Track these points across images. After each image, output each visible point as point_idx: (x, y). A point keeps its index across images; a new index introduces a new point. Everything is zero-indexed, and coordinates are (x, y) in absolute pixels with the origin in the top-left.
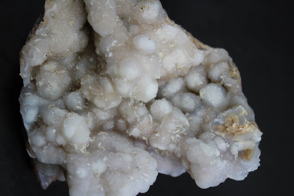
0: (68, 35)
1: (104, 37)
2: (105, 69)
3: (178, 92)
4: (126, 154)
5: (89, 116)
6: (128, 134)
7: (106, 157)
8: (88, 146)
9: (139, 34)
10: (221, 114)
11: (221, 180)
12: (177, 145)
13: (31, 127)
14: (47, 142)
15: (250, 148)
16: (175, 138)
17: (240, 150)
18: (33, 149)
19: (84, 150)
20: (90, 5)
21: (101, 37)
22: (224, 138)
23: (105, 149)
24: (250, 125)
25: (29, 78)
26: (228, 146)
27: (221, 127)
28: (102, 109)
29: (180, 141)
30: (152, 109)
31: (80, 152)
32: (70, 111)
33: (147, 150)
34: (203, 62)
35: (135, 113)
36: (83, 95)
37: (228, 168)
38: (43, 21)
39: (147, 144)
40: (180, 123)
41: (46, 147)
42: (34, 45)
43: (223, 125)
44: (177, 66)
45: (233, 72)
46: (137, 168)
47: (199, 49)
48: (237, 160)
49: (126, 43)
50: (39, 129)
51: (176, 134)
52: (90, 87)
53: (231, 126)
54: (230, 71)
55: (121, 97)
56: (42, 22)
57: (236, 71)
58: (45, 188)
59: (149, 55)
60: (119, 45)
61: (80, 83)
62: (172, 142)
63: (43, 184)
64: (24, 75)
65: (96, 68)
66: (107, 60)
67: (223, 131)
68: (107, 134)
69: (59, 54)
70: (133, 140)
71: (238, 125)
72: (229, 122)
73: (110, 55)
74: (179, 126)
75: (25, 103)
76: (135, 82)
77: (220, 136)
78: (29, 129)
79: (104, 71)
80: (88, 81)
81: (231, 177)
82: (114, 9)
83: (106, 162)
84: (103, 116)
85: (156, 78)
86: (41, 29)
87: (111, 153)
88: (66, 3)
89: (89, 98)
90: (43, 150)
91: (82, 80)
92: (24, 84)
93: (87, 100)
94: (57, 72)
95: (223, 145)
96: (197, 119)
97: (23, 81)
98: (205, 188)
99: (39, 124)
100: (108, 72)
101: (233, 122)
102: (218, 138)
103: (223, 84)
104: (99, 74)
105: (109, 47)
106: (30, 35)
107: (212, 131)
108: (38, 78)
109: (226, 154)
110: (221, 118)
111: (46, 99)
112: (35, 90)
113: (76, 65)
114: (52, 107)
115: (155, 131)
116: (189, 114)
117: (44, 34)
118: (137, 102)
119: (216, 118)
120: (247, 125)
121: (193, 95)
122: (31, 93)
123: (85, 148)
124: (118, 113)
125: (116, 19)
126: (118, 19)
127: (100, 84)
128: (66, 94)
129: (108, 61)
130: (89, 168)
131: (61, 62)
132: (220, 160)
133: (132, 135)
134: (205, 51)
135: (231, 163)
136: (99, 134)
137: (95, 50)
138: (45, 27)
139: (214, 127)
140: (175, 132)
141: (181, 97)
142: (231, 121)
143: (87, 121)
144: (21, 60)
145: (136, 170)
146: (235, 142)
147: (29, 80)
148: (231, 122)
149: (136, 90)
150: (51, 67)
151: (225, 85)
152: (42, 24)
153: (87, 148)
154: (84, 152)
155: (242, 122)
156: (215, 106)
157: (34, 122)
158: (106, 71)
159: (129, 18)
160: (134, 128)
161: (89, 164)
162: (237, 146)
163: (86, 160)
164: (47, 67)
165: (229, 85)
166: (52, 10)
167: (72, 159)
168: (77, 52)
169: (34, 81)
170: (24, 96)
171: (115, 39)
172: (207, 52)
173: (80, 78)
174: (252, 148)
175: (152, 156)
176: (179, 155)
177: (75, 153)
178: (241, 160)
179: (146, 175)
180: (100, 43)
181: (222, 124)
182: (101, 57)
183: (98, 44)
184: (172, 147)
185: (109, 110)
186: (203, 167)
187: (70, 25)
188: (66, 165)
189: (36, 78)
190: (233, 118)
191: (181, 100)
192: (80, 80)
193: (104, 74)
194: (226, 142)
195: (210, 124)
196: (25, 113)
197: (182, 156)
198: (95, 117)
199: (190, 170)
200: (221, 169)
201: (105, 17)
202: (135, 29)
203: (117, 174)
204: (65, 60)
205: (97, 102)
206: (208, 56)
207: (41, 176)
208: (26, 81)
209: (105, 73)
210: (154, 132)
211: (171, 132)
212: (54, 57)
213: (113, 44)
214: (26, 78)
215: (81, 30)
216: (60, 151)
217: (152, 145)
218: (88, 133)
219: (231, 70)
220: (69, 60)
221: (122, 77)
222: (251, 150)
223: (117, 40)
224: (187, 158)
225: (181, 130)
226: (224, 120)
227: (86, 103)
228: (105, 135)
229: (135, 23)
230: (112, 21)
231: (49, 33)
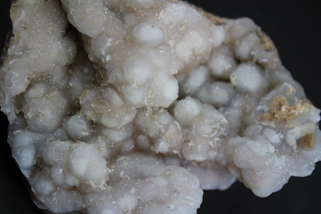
0: (50, 46)
1: (95, 37)
2: (106, 78)
3: (203, 85)
4: (158, 178)
5: (100, 141)
6: (154, 152)
7: (133, 187)
8: (107, 180)
9: (139, 23)
10: (264, 99)
11: (284, 181)
12: (219, 151)
13: (31, 173)
14: (56, 187)
15: (309, 133)
16: (213, 143)
17: (298, 138)
18: (40, 200)
19: (104, 186)
21: (90, 38)
22: (275, 127)
23: (130, 178)
24: (302, 104)
25: (14, 112)
26: (282, 136)
27: (267, 115)
28: (114, 129)
29: (221, 144)
30: (176, 114)
31: (100, 189)
32: (75, 140)
33: (182, 165)
34: (225, 40)
35: (157, 123)
36: (87, 116)
37: (289, 165)
38: (13, 36)
39: (181, 158)
40: (216, 122)
41: (55, 193)
42: (9, 68)
43: (270, 112)
44: (194, 52)
45: (266, 43)
46: (175, 191)
47: (216, 24)
48: (298, 151)
49: (125, 39)
50: (41, 173)
51: (214, 137)
52: (92, 105)
53: (280, 111)
55: (134, 108)
56: (12, 38)
57: (268, 41)
59: (157, 47)
60: (117, 43)
61: (79, 103)
62: (211, 149)
64: (6, 110)
65: (94, 80)
66: (105, 66)
67: (271, 120)
68: (128, 158)
69: (44, 72)
70: (162, 157)
71: (288, 107)
73: (108, 58)
74: (215, 127)
75: (16, 145)
76: (147, 85)
77: (269, 127)
78: (29, 175)
79: (105, 80)
80: (88, 97)
81: (295, 174)
83: (135, 194)
84: (118, 136)
85: (173, 73)
86: (13, 47)
87: (139, 181)
88: (37, 6)
89: (94, 119)
90: (53, 197)
91: (80, 98)
92: (9, 121)
93: (92, 122)
94: (47, 96)
95: (276, 137)
96: (235, 112)
97: (7, 117)
98: (266, 196)
99: (41, 166)
100: (110, 80)
101: (280, 105)
102: (267, 130)
103: (256, 61)
104: (99, 86)
105: (104, 48)
106: (2, 58)
107: (257, 122)
108: (25, 109)
109: (282, 147)
110: (264, 103)
111: (42, 133)
112: (25, 125)
113: (68, 81)
114: (51, 141)
115: (187, 140)
116: (223, 109)
117: (19, 52)
118: (155, 109)
119: (258, 106)
120: (299, 105)
121: (222, 84)
122: (21, 130)
123: (104, 182)
124: (135, 128)
125: (104, 11)
126: (107, 11)
127: (104, 98)
128: (64, 120)
129: (107, 67)
130: (115, 207)
131: (49, 83)
132: (277, 157)
133: (159, 152)
134: (224, 26)
135: (291, 157)
136: (118, 160)
137: (88, 57)
138: (18, 42)
139: (258, 117)
140: (212, 136)
141: (208, 89)
142: (278, 104)
143: (98, 149)
145: (175, 194)
146: (289, 129)
147: (14, 115)
148: (278, 106)
149: (151, 95)
150: (38, 91)
151: (260, 62)
152: (13, 40)
153: (107, 183)
154: (105, 188)
155: (292, 103)
156: (253, 91)
157: (33, 165)
158: (108, 80)
159: (120, 6)
160: (160, 142)
161: (114, 202)
162: (293, 133)
163: (110, 198)
164: (32, 93)
165: (265, 61)
166: (20, 19)
167: (91, 200)
168: (66, 65)
169: (21, 115)
170: (13, 136)
171: (109, 37)
172: (228, 27)
173: (77, 96)
174: (312, 132)
175: (190, 172)
176: (224, 163)
177: (94, 192)
178: (302, 150)
179: (189, 197)
180: (92, 47)
181: (268, 112)
182: (97, 64)
183: (89, 48)
184: (213, 154)
185: (123, 128)
186: (257, 171)
187: (49, 33)
188: (85, 209)
189: (22, 109)
190: (279, 100)
191: (210, 93)
192: (78, 99)
193: (106, 85)
194: (278, 133)
195: (253, 115)
196: (19, 157)
197: (228, 163)
198: (108, 140)
199: (242, 177)
200: (280, 168)
201: (90, 11)
202: (130, 19)
203: (153, 206)
204: (52, 78)
205: (106, 121)
206: (229, 31)
208: (11, 117)
209: (107, 83)
211: (207, 136)
212: (39, 78)
213: (108, 44)
214: (10, 113)
215: (65, 36)
216: (74, 195)
217: (187, 158)
218: (104, 163)
219: (262, 42)
220: (58, 77)
221: (129, 83)
222: (311, 135)
223: (112, 38)
224: (235, 164)
225: (219, 131)
226: (269, 106)
227: (93, 126)
228: (126, 159)
229: (130, 10)
230: (100, 15)
231: (25, 49)
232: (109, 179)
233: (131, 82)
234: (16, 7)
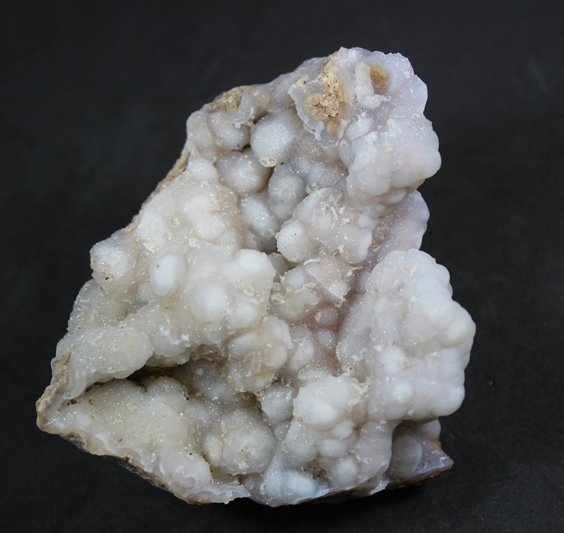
0: (154, 414)
1: (153, 349)
2: (214, 348)
3: (268, 208)
4: (375, 309)
5: (304, 378)
6: (343, 303)
7: (375, 348)
8: (357, 381)
10: (307, 127)
11: (425, 129)
12: (361, 212)
13: (324, 485)
14: (349, 454)
15: (369, 73)
16: (346, 217)
17: (373, 92)
18: (363, 481)
19: (361, 387)
20: (95, 373)
21: (154, 356)
22: (349, 122)
23: (365, 349)
24: (324, 74)
25: (233, 487)
26: (363, 114)
27: (330, 128)
28: (291, 354)
29: (351, 206)
30: (293, 259)
31: (365, 394)
32: (292, 412)
33: (372, 269)
34: (210, 160)
35: (298, 291)
36: (265, 387)
37: (402, 117)
39: (361, 268)
40: (318, 206)
41: (358, 457)
42: (170, 476)
43: (326, 123)
44: (216, 211)
45: (228, 103)
46: (399, 288)
47: (185, 170)
48: (390, 97)
49: (167, 308)
50: (327, 471)
51: (338, 214)
52: (247, 376)
53: (327, 109)
54: (226, 111)
55: (266, 318)
56: (130, 461)
57: (227, 97)
58: (451, 462)
59: (188, 267)
60: (168, 321)
61: (244, 394)
62: (354, 222)
63: (442, 466)
64: (228, 497)
65: (216, 364)
66: (196, 344)
67: (338, 123)
68: (339, 344)
69: (189, 431)
70: (354, 294)
71: (324, 96)
72: (319, 112)
73: (186, 338)
74: (324, 209)
75: (279, 496)
76: (234, 293)
77: (346, 130)
78: (327, 488)
79: (217, 349)
80: (238, 380)
81: (422, 108)
82: (105, 331)
83: (384, 348)
86: (142, 463)
87: (371, 337)
88: (94, 416)
89: (271, 378)
90: (362, 463)
91: (236, 390)
92: (245, 496)
93: (275, 382)
94: (224, 436)
95: (362, 124)
96: (317, 172)
97: (239, 498)
98: (440, 159)
99: (319, 470)
100: (218, 342)
101: (318, 106)
102: (348, 134)
103: (252, 123)
104: (225, 359)
105: (171, 340)
106: (157, 485)
107: (337, 144)
108: (233, 470)
109: (378, 118)
110: (312, 128)
111: (273, 456)
112: (255, 476)
113: (211, 401)
114: (285, 445)
115: (335, 253)
116: (308, 188)
117: (151, 457)
118: (279, 289)
119: (314, 137)
120: (325, 79)
122: (261, 484)
123: (358, 386)
124: (303, 323)
125: (122, 327)
126: (123, 324)
127: (242, 357)
128: (265, 420)
129: (198, 343)
130: (393, 379)
131: (207, 429)
132: (386, 133)
133: (345, 297)
134: (190, 157)
135: (394, 110)
136: (339, 358)
137: (180, 365)
138: (137, 455)
139: (330, 141)
140: (336, 217)
141: (275, 203)
142: (317, 109)
143: (313, 381)
144: (200, 500)
145: (402, 290)
146: (355, 102)
147: (238, 487)
148: (320, 109)
149: (249, 291)
150: (214, 447)
151: (253, 118)
152: (133, 460)
153: (360, 382)
154: (367, 387)
155: (319, 89)
156: (292, 138)
157: (314, 479)
158: (216, 345)
159: (125, 302)
160: (328, 292)
161: (388, 379)
162: (364, 97)
163: (380, 383)
164: (214, 454)
165: (252, 111)
166: (106, 443)
167: (376, 410)
168: (188, 399)
169: (241, 479)
170: (267, 496)
171: (158, 329)
172: (193, 152)
173: (235, 394)
174: (369, 68)
176: (380, 208)
177: (367, 403)
178: (389, 90)
179: (412, 271)
180: (166, 356)
181: (325, 125)
182: (193, 355)
183: (168, 360)
184: (364, 221)
185: (295, 341)
186: (397, 165)
187: (136, 410)
188: (389, 422)
189: (234, 474)
190: (311, 106)
191: (282, 202)
192: (239, 394)
193: (223, 349)
194: (357, 120)
195: (325, 148)
196: (295, 495)
197: (380, 203)
198: (307, 366)
199: (408, 188)
200: (401, 132)
201: (116, 347)
202: (144, 292)
203: (406, 326)
204: (201, 423)
205: (277, 359)
206: (200, 150)
207: (427, 469)
208: (239, 492)
209: (221, 348)
210: (337, 255)
211: (334, 224)
212: (196, 440)
213: (167, 333)
214: (233, 493)
215: (145, 390)
216: (366, 432)
217: (362, 259)
218: (330, 379)
219: (225, 108)
220: (200, 414)
221: (224, 317)
222: (372, 70)
223: (161, 326)
224: (384, 194)
225: (332, 204)
226: (317, 121)
227: (283, 383)
228: (340, 347)
229: (134, 290)
230: (125, 334)
231: (150, 448)
232: (357, 378)
233: (224, 315)
234: (88, 445)
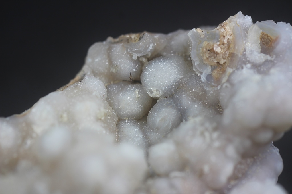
10: (196, 68)
12: (230, 141)
15: (260, 34)
22: (234, 69)
24: (222, 27)
26: (249, 65)
27: (215, 73)
40: (194, 129)
43: (213, 68)
44: (100, 119)
47: (81, 81)
48: (274, 56)
51: (211, 138)
53: (218, 55)
54: (128, 42)
57: (130, 36)
67: (224, 72)
71: (218, 43)
72: (210, 57)
74: (199, 132)
77: (231, 75)
101: (212, 51)
102: (232, 78)
103: (147, 59)
107: (219, 87)
110: (200, 70)
115: (199, 173)
119: (200, 78)
120: (222, 30)
135: (277, 65)
139: (213, 84)
141: (151, 129)
142: (209, 53)
148: (212, 54)
151: (149, 54)
155: (215, 37)
156: (180, 77)
162: (252, 52)
165: (151, 47)
172: (89, 73)
174: (261, 31)
176: (247, 143)
178: (275, 50)
181: (212, 70)
190: (205, 49)
191: (158, 129)
194: (242, 68)
195: (207, 89)
206: (95, 74)
222: (263, 33)
225: (207, 129)
226: (206, 65)
